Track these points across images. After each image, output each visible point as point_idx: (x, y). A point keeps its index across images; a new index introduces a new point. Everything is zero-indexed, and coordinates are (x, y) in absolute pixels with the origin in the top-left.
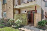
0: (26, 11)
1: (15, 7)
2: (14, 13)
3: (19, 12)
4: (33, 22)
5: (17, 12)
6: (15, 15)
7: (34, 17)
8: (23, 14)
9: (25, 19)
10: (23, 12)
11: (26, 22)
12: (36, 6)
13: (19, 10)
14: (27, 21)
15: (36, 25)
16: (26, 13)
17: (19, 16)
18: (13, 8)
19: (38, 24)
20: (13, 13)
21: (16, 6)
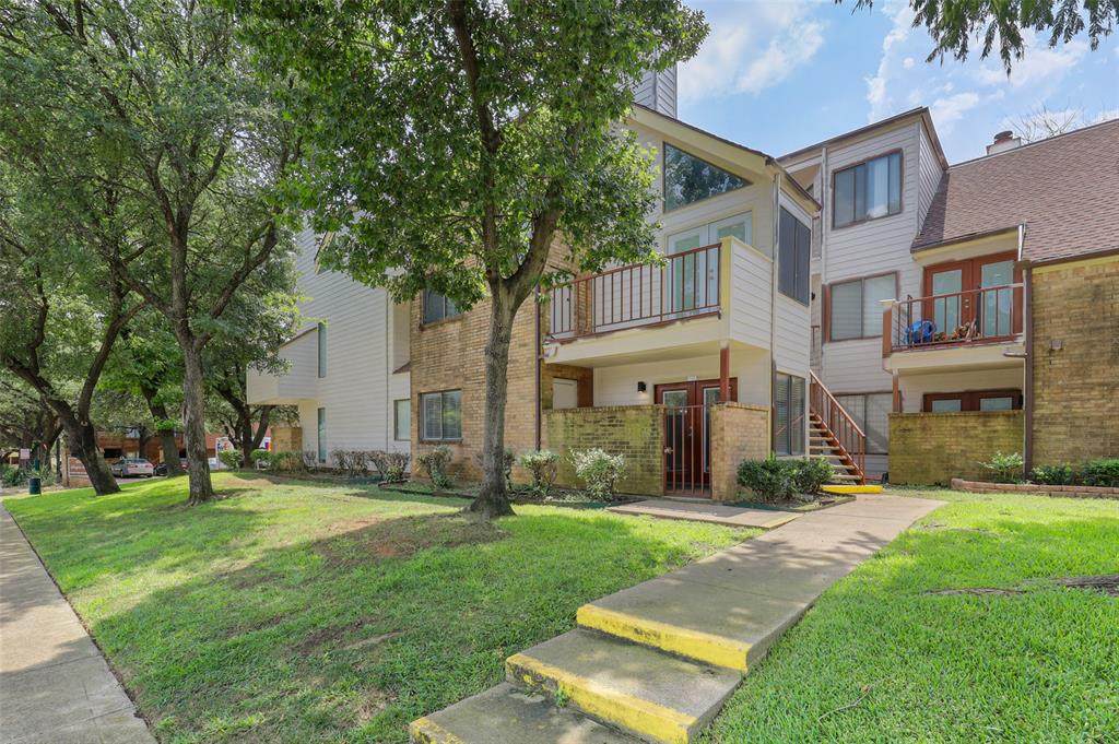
0: (642, 387)
1: (549, 348)
2: (544, 404)
3: (585, 398)
4: (707, 477)
5: (566, 393)
6: (551, 424)
7: (715, 428)
8: (623, 409)
9: (647, 450)
10: (618, 393)
11: (651, 470)
12: (724, 354)
13: (583, 377)
14: (658, 462)
15: (723, 487)
16: (645, 398)
17: (589, 429)
18: (533, 363)
19: (740, 482)
20: (534, 405)
21: (567, 347)
